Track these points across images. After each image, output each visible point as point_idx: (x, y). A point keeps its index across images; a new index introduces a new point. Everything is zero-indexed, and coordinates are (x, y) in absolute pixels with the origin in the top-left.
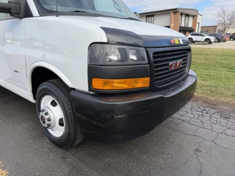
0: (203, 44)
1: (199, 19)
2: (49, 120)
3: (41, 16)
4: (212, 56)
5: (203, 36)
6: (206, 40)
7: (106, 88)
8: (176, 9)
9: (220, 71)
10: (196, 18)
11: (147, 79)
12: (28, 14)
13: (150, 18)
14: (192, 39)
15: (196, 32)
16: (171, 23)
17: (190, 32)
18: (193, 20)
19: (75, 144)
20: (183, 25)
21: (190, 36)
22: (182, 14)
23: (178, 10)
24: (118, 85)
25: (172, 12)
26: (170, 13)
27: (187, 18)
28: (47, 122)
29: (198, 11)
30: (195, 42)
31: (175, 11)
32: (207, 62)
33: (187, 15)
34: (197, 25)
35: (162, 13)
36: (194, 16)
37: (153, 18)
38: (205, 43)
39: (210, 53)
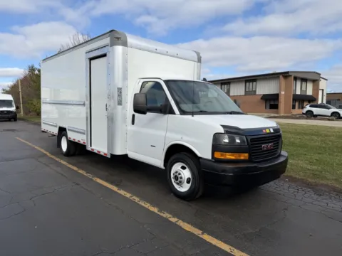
0: (329, 120)
1: (322, 84)
2: (181, 178)
3: (181, 114)
4: (332, 138)
5: (329, 108)
6: (333, 114)
7: (222, 158)
8: (288, 72)
9: (337, 156)
10: (318, 84)
11: (247, 155)
12: (172, 112)
13: (251, 83)
14: (311, 112)
15: (320, 102)
16: (280, 90)
17: (309, 102)
18: (313, 86)
19: (197, 197)
20: (298, 92)
21: (308, 108)
22: (296, 79)
23: (290, 74)
24: (229, 156)
25: (281, 76)
26: (279, 77)
27: (304, 84)
28: (179, 180)
29: (320, 74)
30: (316, 116)
31: (286, 75)
32: (324, 145)
33: (304, 80)
34: (320, 92)
35: (268, 77)
36: (315, 82)
37: (255, 83)
38: (330, 118)
39: (329, 134)
